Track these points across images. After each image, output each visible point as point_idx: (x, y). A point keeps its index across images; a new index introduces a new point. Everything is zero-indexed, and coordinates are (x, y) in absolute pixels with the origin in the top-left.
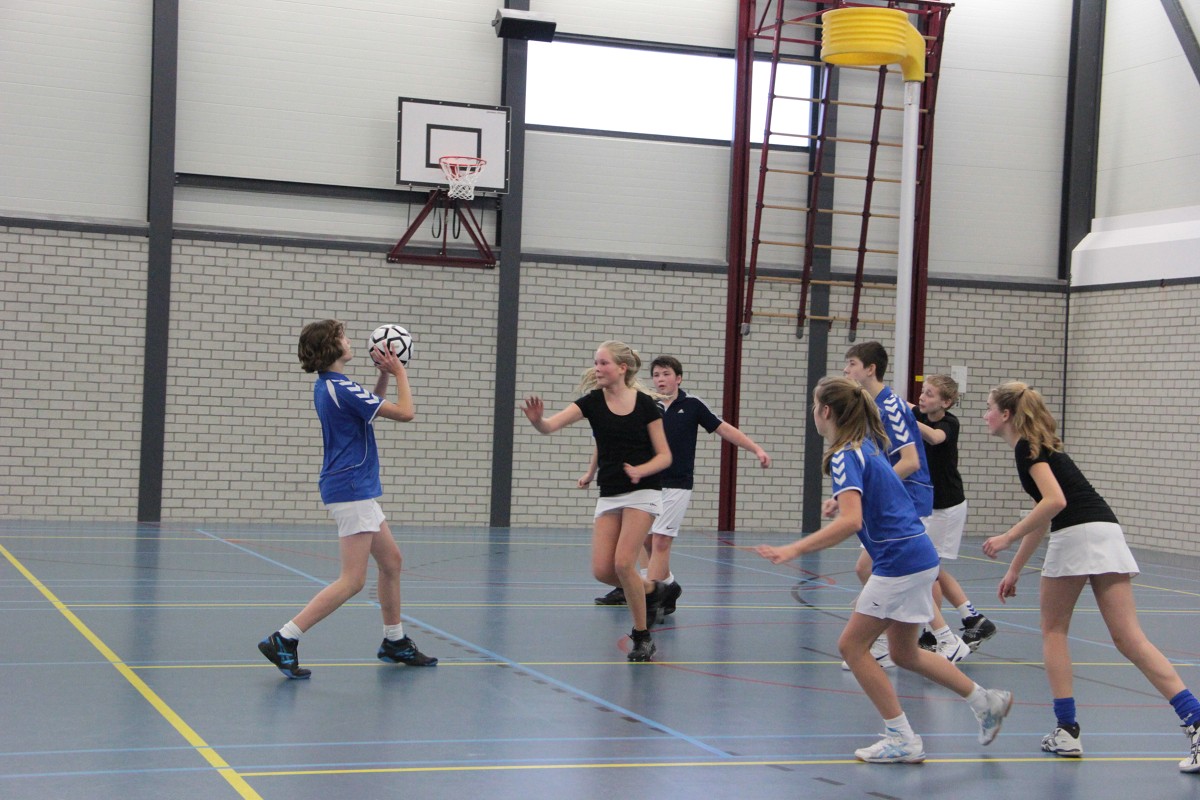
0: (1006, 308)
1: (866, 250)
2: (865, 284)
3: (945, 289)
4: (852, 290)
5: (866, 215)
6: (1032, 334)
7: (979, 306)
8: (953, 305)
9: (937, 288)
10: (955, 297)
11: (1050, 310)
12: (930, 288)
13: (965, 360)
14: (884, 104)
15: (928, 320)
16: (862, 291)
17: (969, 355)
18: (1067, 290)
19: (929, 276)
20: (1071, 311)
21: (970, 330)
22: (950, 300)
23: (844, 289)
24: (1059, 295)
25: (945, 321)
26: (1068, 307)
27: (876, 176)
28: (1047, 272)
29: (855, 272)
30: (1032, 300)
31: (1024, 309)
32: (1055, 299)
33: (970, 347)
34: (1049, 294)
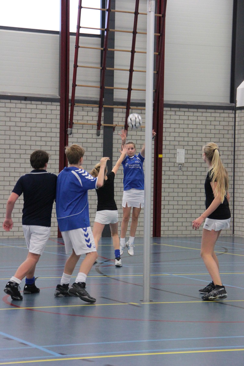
0: (204, 119)
1: (132, 89)
2: (131, 107)
3: (173, 109)
4: (125, 110)
5: (131, 71)
6: (217, 132)
7: (190, 118)
8: (177, 117)
9: (169, 109)
10: (178, 113)
11: (226, 119)
12: (165, 109)
13: (184, 146)
14: (139, 11)
15: (164, 126)
16: (130, 111)
17: (186, 143)
18: (235, 109)
19: (164, 103)
20: (237, 119)
21: (186, 130)
22: (175, 115)
23: (121, 110)
24: (231, 111)
25: (173, 126)
26: (235, 117)
27: (136, 50)
28: (225, 100)
29: (126, 101)
30: (217, 114)
31: (213, 119)
32: (229, 113)
33: (186, 139)
34: (226, 111)
